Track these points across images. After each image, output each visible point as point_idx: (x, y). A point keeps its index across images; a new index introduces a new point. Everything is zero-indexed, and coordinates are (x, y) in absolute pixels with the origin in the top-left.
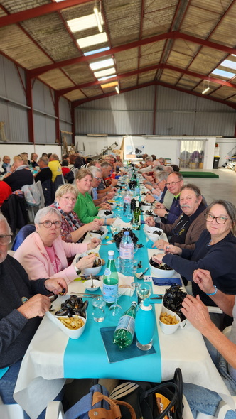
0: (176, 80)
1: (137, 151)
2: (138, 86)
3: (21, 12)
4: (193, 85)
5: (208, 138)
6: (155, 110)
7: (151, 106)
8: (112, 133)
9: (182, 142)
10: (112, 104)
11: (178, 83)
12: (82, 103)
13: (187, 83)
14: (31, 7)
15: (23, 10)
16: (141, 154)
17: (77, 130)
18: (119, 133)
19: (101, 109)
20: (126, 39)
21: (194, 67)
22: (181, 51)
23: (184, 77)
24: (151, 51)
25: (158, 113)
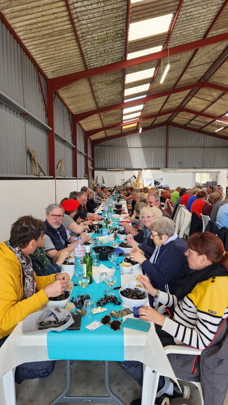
0: (188, 121)
1: (156, 183)
2: (152, 127)
3: (96, 68)
4: (203, 125)
5: (220, 170)
6: (167, 147)
7: (164, 143)
8: (128, 167)
9: (197, 174)
10: (128, 142)
11: (188, 123)
12: (102, 142)
13: (197, 123)
14: (106, 64)
15: (98, 66)
16: (160, 186)
17: (96, 166)
18: (135, 167)
19: (118, 146)
20: (163, 88)
21: (210, 110)
22: (202, 97)
23: (197, 119)
24: (177, 97)
25: (170, 150)
